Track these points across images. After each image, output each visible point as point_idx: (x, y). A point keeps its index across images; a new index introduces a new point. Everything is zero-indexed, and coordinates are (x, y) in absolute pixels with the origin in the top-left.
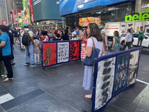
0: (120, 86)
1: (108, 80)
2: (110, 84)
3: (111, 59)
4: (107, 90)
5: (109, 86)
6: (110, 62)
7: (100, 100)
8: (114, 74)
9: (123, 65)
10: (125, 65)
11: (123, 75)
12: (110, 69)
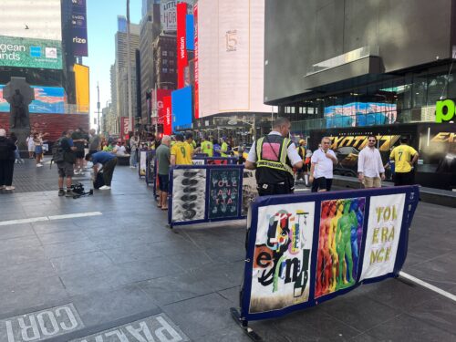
0: (224, 210)
1: (193, 194)
2: (198, 199)
3: (196, 170)
4: (193, 205)
5: (196, 202)
6: (195, 173)
7: (179, 212)
8: (204, 188)
9: (225, 181)
10: (230, 183)
11: (229, 197)
12: (195, 182)
